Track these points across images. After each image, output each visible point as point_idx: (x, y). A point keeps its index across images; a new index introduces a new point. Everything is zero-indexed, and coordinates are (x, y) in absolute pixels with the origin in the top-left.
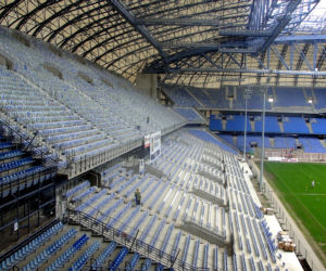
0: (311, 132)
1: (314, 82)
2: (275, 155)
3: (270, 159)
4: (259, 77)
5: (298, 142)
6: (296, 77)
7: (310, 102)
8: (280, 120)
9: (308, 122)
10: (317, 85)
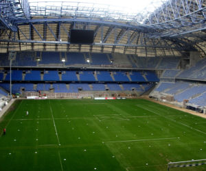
0: (61, 80)
1: (68, 49)
2: (33, 95)
3: (28, 98)
4: (32, 45)
5: (52, 86)
6: (56, 45)
7: (63, 61)
8: (42, 73)
9: (60, 73)
10: (70, 50)
